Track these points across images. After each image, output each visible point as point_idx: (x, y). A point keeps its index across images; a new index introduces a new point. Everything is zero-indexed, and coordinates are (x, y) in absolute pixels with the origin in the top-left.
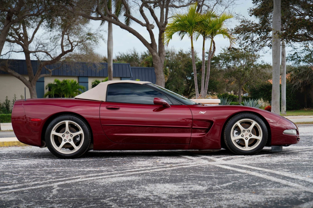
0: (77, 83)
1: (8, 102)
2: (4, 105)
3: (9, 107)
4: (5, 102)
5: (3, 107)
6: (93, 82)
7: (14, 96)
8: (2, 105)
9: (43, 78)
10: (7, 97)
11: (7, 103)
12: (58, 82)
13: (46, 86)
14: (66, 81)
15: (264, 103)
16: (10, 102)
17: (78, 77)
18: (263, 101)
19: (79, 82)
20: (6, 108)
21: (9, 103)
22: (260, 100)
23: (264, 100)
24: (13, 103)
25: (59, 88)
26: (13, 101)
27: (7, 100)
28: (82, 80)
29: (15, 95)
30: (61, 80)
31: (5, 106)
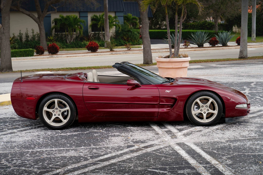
0: (78, 18)
1: (21, 35)
2: (18, 37)
3: (22, 39)
4: (19, 35)
5: (17, 39)
6: (92, 16)
7: (26, 30)
8: (16, 37)
9: (50, 14)
10: (20, 30)
11: (21, 36)
12: (62, 17)
13: (53, 21)
14: (69, 17)
15: (237, 29)
16: (23, 35)
17: (80, 12)
18: (237, 28)
19: (80, 17)
20: (19, 40)
21: (22, 36)
22: (235, 26)
23: (238, 26)
24: (25, 35)
25: (63, 22)
26: (25, 33)
27: (20, 33)
28: (83, 15)
29: (27, 28)
30: (65, 15)
31: (19, 38)
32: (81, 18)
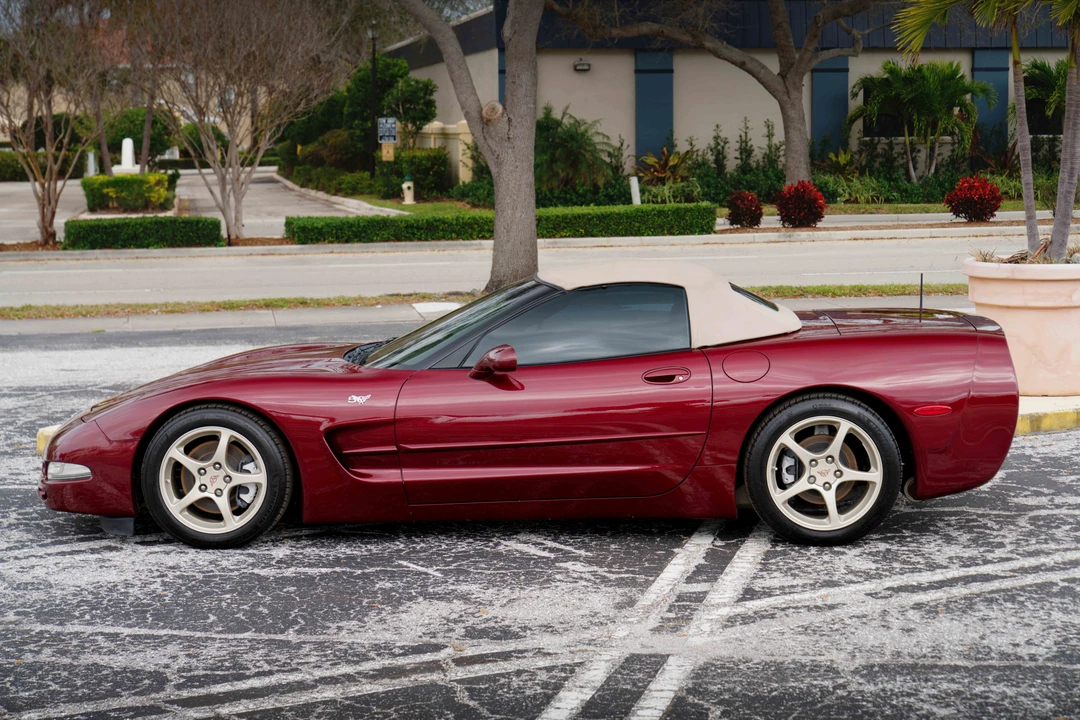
0: (962, 73)
1: (722, 144)
2: (710, 153)
3: (725, 162)
4: (713, 146)
5: (704, 163)
7: (743, 124)
8: (700, 153)
9: (845, 59)
10: (717, 126)
11: (719, 147)
12: (893, 71)
13: (854, 87)
14: (920, 69)
16: (727, 146)
17: (972, 51)
19: (973, 70)
20: (714, 165)
21: (723, 148)
24: (737, 146)
25: (894, 93)
26: (738, 139)
27: (716, 138)
28: (987, 59)
29: (745, 118)
30: (903, 62)
31: (711, 158)
32: (976, 73)
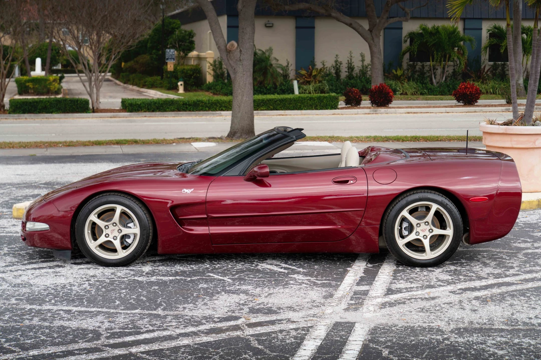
1: (339, 64)
2: (333, 69)
3: (341, 74)
4: (334, 65)
5: (330, 74)
6: (489, 28)
7: (349, 55)
8: (328, 69)
9: (401, 22)
10: (337, 56)
11: (338, 66)
12: (425, 29)
13: (405, 37)
14: (437, 29)
16: (342, 65)
17: (464, 20)
19: (464, 29)
20: (335, 75)
21: (339, 66)
24: (347, 65)
25: (425, 40)
26: (347, 62)
27: (336, 61)
28: (470, 24)
29: (351, 52)
30: (430, 25)
31: (333, 71)
32: (466, 31)
